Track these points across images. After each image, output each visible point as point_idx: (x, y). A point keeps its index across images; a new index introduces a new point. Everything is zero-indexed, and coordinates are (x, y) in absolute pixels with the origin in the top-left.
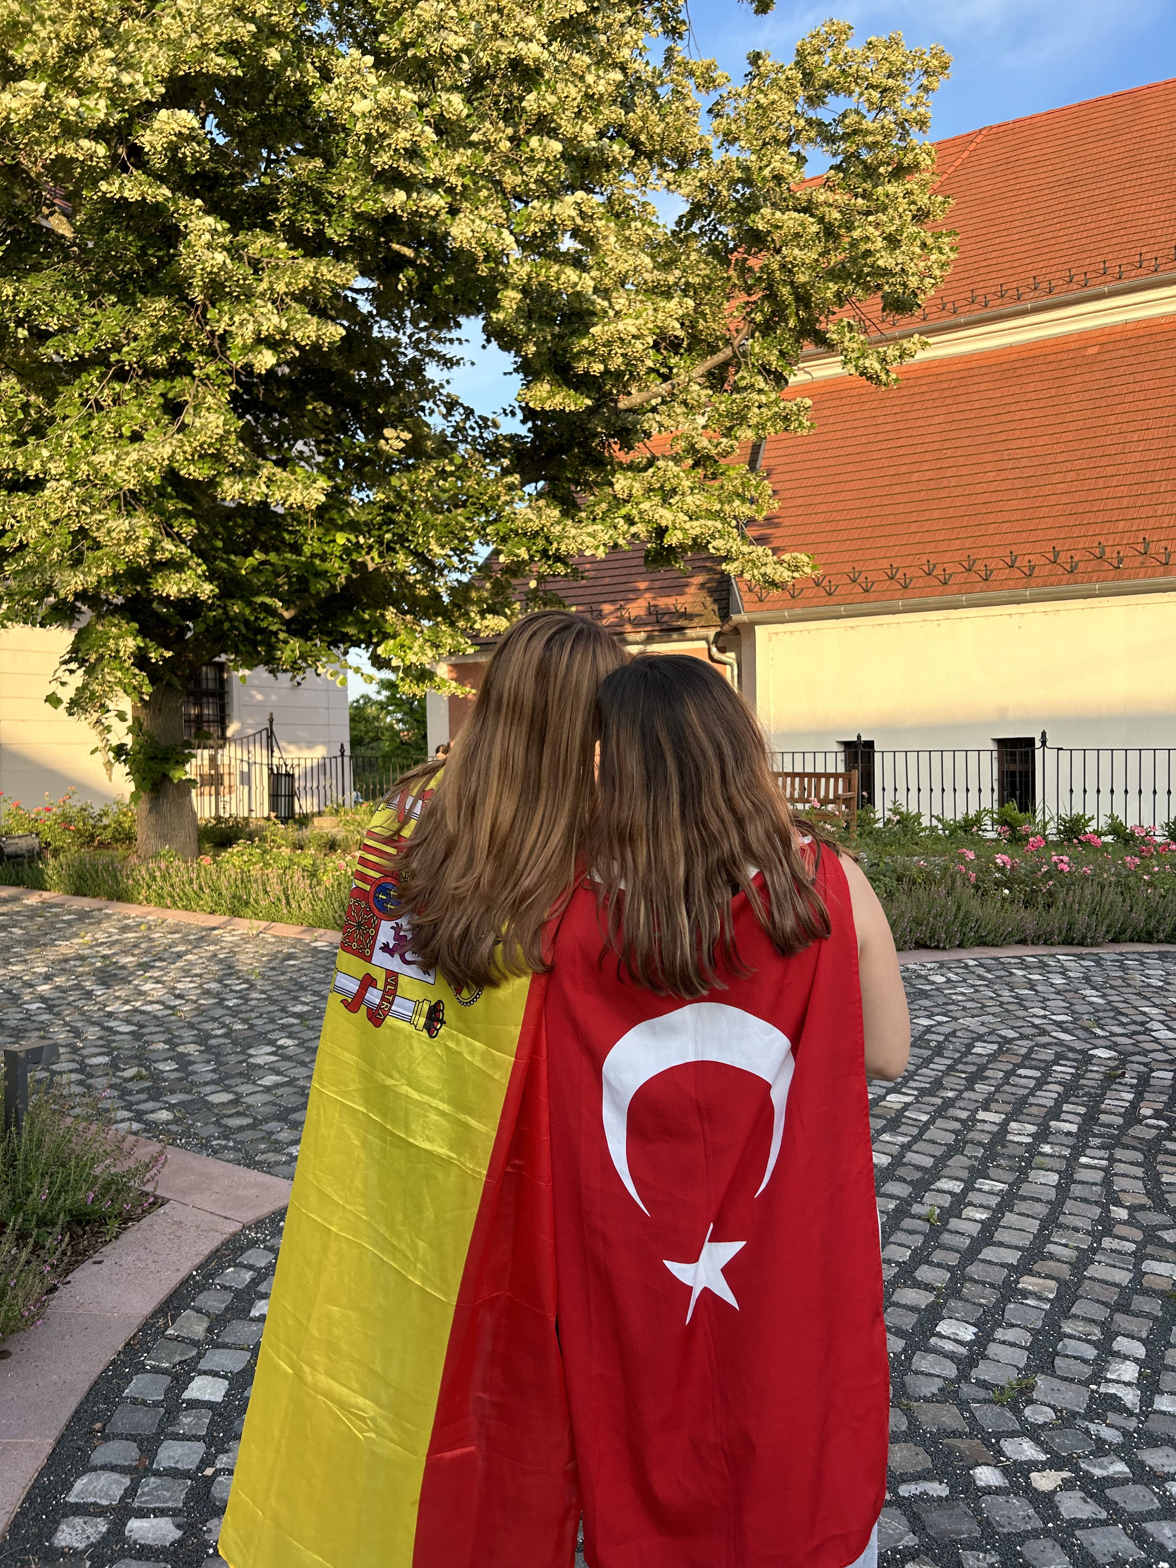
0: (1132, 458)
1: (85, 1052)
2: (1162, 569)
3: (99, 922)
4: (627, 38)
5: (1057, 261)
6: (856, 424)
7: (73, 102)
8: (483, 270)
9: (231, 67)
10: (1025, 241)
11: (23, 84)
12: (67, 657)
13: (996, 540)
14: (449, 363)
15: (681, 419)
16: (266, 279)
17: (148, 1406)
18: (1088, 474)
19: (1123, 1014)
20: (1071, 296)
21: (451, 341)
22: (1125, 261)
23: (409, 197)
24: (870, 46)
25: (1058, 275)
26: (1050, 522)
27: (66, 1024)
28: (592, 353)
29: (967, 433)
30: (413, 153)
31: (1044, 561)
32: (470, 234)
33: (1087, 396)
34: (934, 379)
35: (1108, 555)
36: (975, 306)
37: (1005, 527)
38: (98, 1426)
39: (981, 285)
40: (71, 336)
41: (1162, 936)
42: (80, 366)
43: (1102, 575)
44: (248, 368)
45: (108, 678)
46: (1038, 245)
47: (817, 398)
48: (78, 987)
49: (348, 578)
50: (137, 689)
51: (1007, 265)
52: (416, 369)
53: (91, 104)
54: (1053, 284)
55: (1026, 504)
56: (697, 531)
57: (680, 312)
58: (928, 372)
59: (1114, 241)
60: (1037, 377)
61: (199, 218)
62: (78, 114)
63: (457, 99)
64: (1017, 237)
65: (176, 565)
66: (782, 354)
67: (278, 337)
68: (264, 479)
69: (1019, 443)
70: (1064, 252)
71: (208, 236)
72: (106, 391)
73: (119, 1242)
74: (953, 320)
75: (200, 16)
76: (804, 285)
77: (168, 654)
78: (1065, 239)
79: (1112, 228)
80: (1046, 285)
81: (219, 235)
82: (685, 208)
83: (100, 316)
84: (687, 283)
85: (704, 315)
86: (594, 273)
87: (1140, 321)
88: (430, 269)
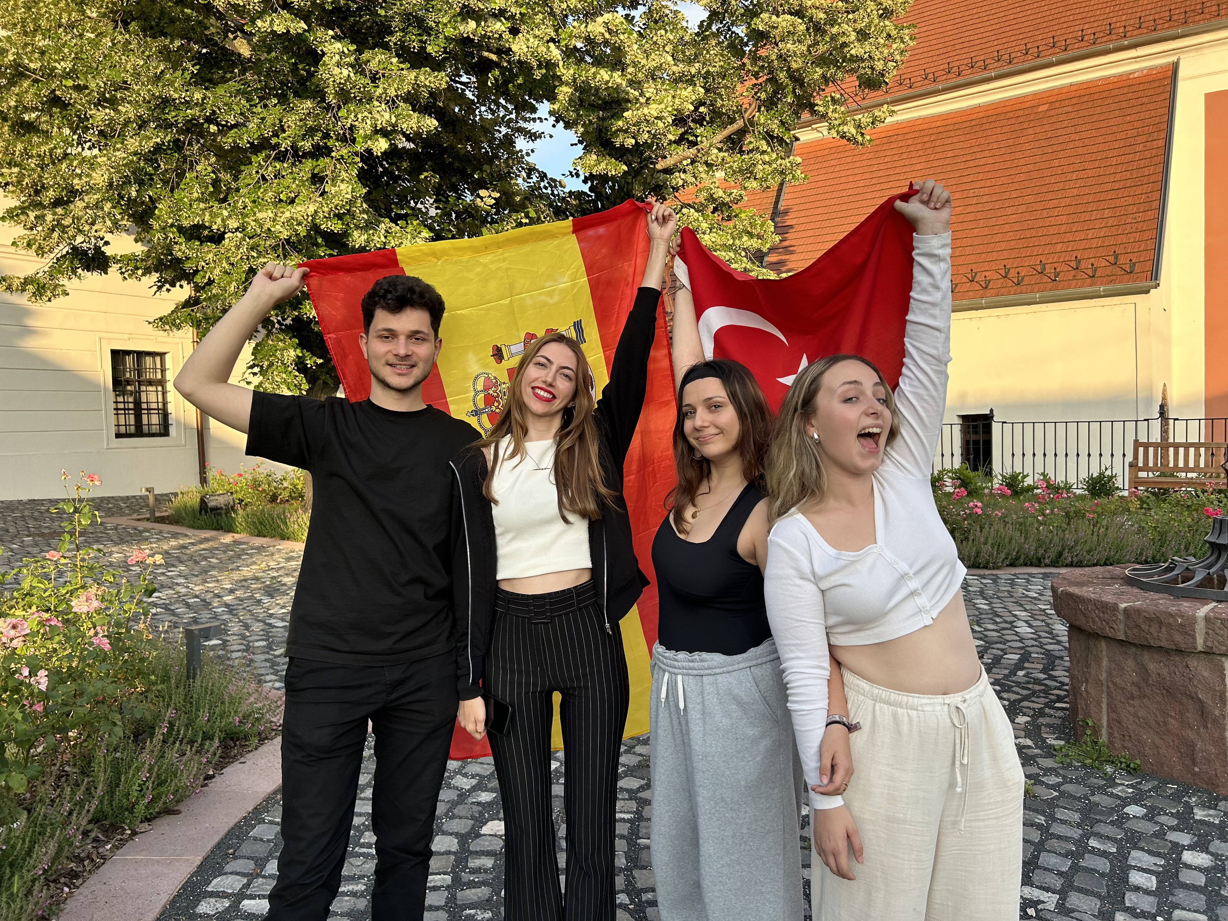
0: (1070, 193)
1: (250, 639)
2: (1089, 280)
3: (272, 555)
5: (1016, 37)
6: (856, 171)
8: (538, 74)
12: (251, 363)
13: (960, 261)
14: (533, 136)
15: (703, 175)
16: (381, 86)
17: (264, 841)
18: (1035, 207)
19: (999, 616)
20: (1026, 65)
21: (534, 120)
22: (1070, 36)
23: (478, 25)
25: (1017, 49)
26: (1003, 245)
27: (240, 621)
28: (626, 131)
29: (941, 176)
31: (998, 276)
32: (526, 50)
33: (1037, 144)
34: (917, 134)
35: (1047, 270)
36: (951, 76)
37: (968, 250)
38: (231, 851)
39: (956, 58)
40: (245, 129)
41: (1047, 561)
43: (1042, 286)
44: (369, 151)
45: (277, 379)
46: (1002, 25)
47: (805, 157)
48: (251, 597)
50: (298, 387)
51: (978, 42)
52: (508, 142)
54: (1013, 56)
55: (986, 231)
57: (694, 98)
58: (913, 129)
59: (1062, 20)
60: (998, 130)
61: (331, 44)
64: (986, 19)
66: (782, 123)
67: (389, 129)
68: (383, 232)
69: (983, 184)
70: (1023, 30)
71: (337, 57)
72: (270, 168)
73: (257, 752)
74: (932, 87)
76: (798, 70)
77: (320, 361)
78: (1024, 19)
79: (1061, 9)
80: (1007, 57)
81: (346, 56)
82: (705, 15)
83: (265, 114)
84: (708, 72)
85: (720, 95)
86: (630, 70)
87: (1082, 83)
88: (510, 70)
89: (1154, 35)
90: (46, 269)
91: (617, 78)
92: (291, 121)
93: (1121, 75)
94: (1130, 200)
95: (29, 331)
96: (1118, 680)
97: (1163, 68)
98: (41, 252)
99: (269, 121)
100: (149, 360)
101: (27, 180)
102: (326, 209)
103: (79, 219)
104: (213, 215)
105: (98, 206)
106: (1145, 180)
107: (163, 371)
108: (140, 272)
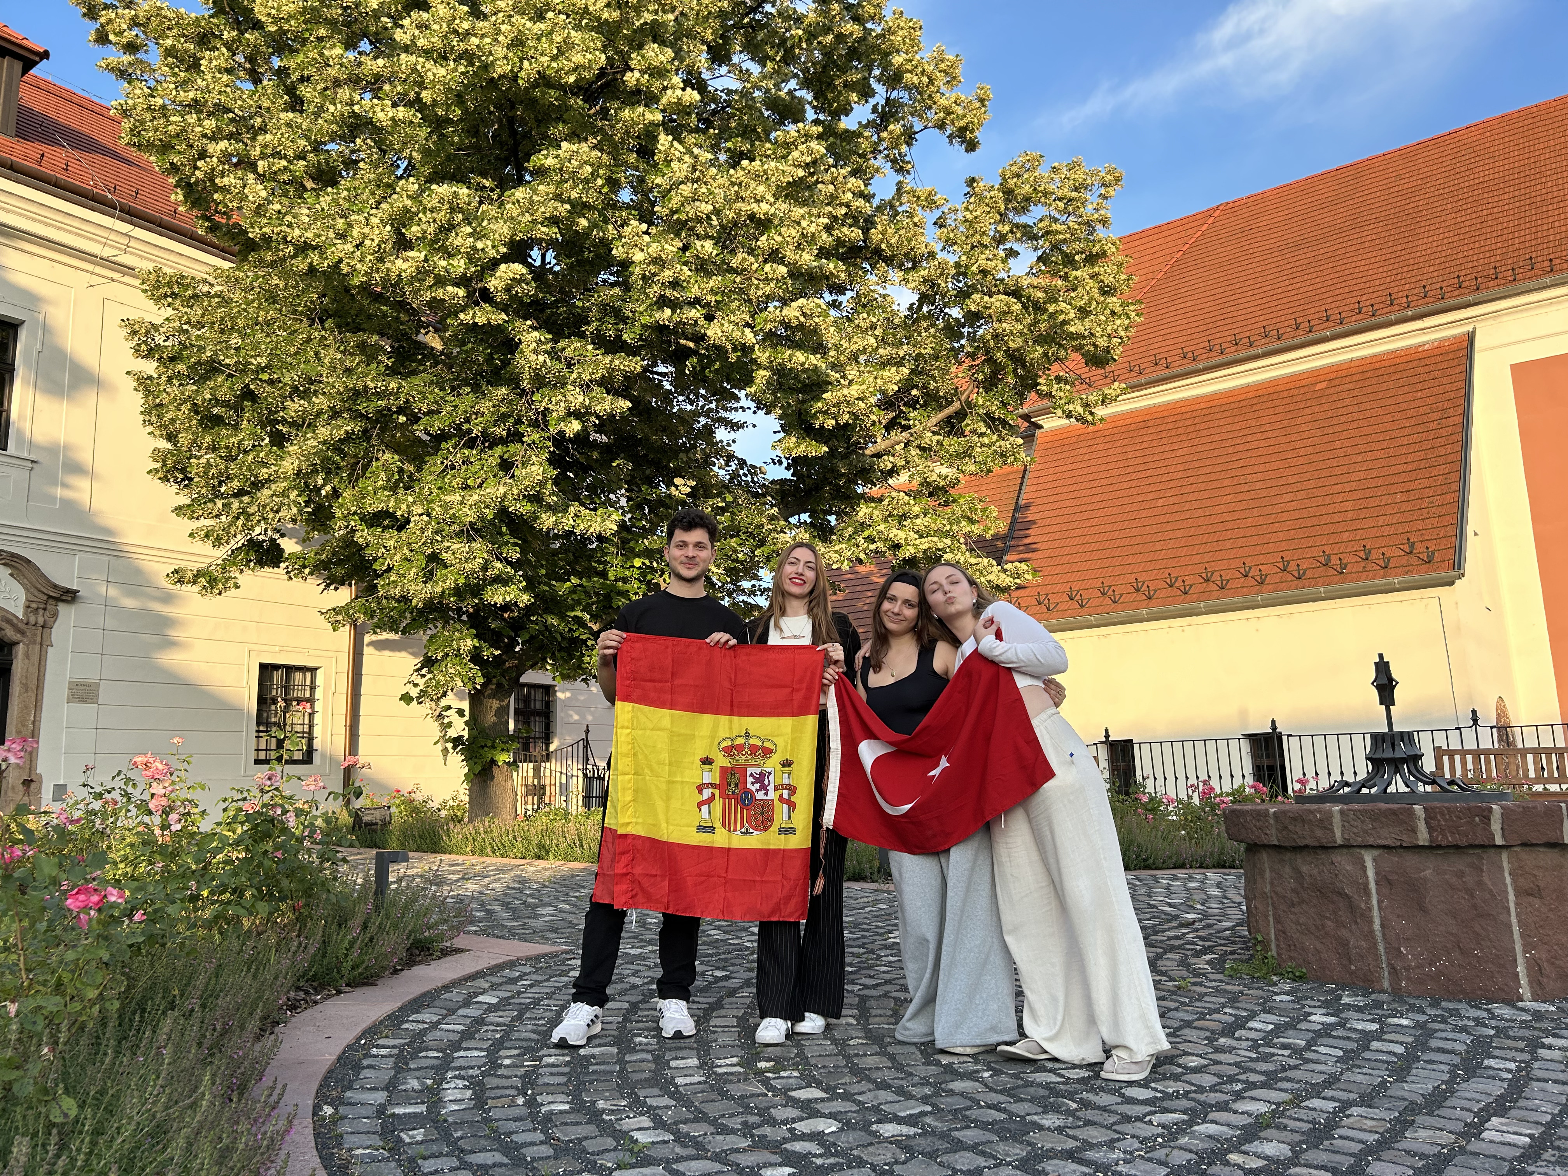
0: (1355, 477)
2: (1382, 572)
4: (849, 185)
5: (1286, 312)
7: (443, 263)
8: (733, 358)
9: (554, 232)
10: (1257, 297)
11: (410, 254)
13: (1233, 554)
14: (735, 426)
16: (576, 371)
18: (1317, 492)
20: (1297, 341)
21: (736, 409)
22: (1345, 308)
23: (674, 312)
24: (1055, 170)
25: (1286, 324)
26: (1281, 536)
28: (826, 413)
29: (1208, 462)
30: (675, 284)
31: (1275, 570)
32: (721, 334)
33: (1316, 425)
34: (1179, 417)
35: (1333, 562)
36: (1212, 354)
37: (1240, 542)
39: (1218, 335)
40: (436, 416)
42: (441, 437)
43: (1327, 579)
44: (561, 433)
45: (450, 671)
46: (1269, 299)
49: (644, 595)
50: (472, 679)
51: (1241, 318)
52: (708, 432)
53: (455, 263)
54: (1282, 331)
55: (1260, 521)
56: (925, 546)
57: (898, 378)
58: (1174, 412)
59: (1337, 292)
60: (1271, 411)
61: (529, 333)
62: (446, 271)
63: (708, 245)
65: (502, 580)
66: (1004, 404)
67: (583, 411)
68: (572, 515)
69: (1256, 469)
70: (1290, 304)
71: (534, 345)
72: (458, 455)
73: (440, 960)
74: (1192, 367)
75: (531, 201)
76: (1018, 350)
77: (497, 653)
79: (1335, 281)
80: (1275, 332)
81: (543, 343)
82: (915, 298)
83: (457, 402)
84: (919, 355)
85: (933, 378)
86: (832, 353)
87: (1364, 358)
88: (708, 357)
89: (1441, 304)
90: (220, 562)
91: (814, 360)
92: (485, 406)
93: (1409, 348)
94: (1425, 483)
96: (1279, 889)
97: (1457, 339)
98: (218, 542)
99: (461, 409)
100: (298, 676)
101: (213, 471)
102: (515, 491)
103: (264, 507)
104: (398, 502)
105: (284, 494)
106: (1442, 460)
107: (313, 688)
108: (307, 571)
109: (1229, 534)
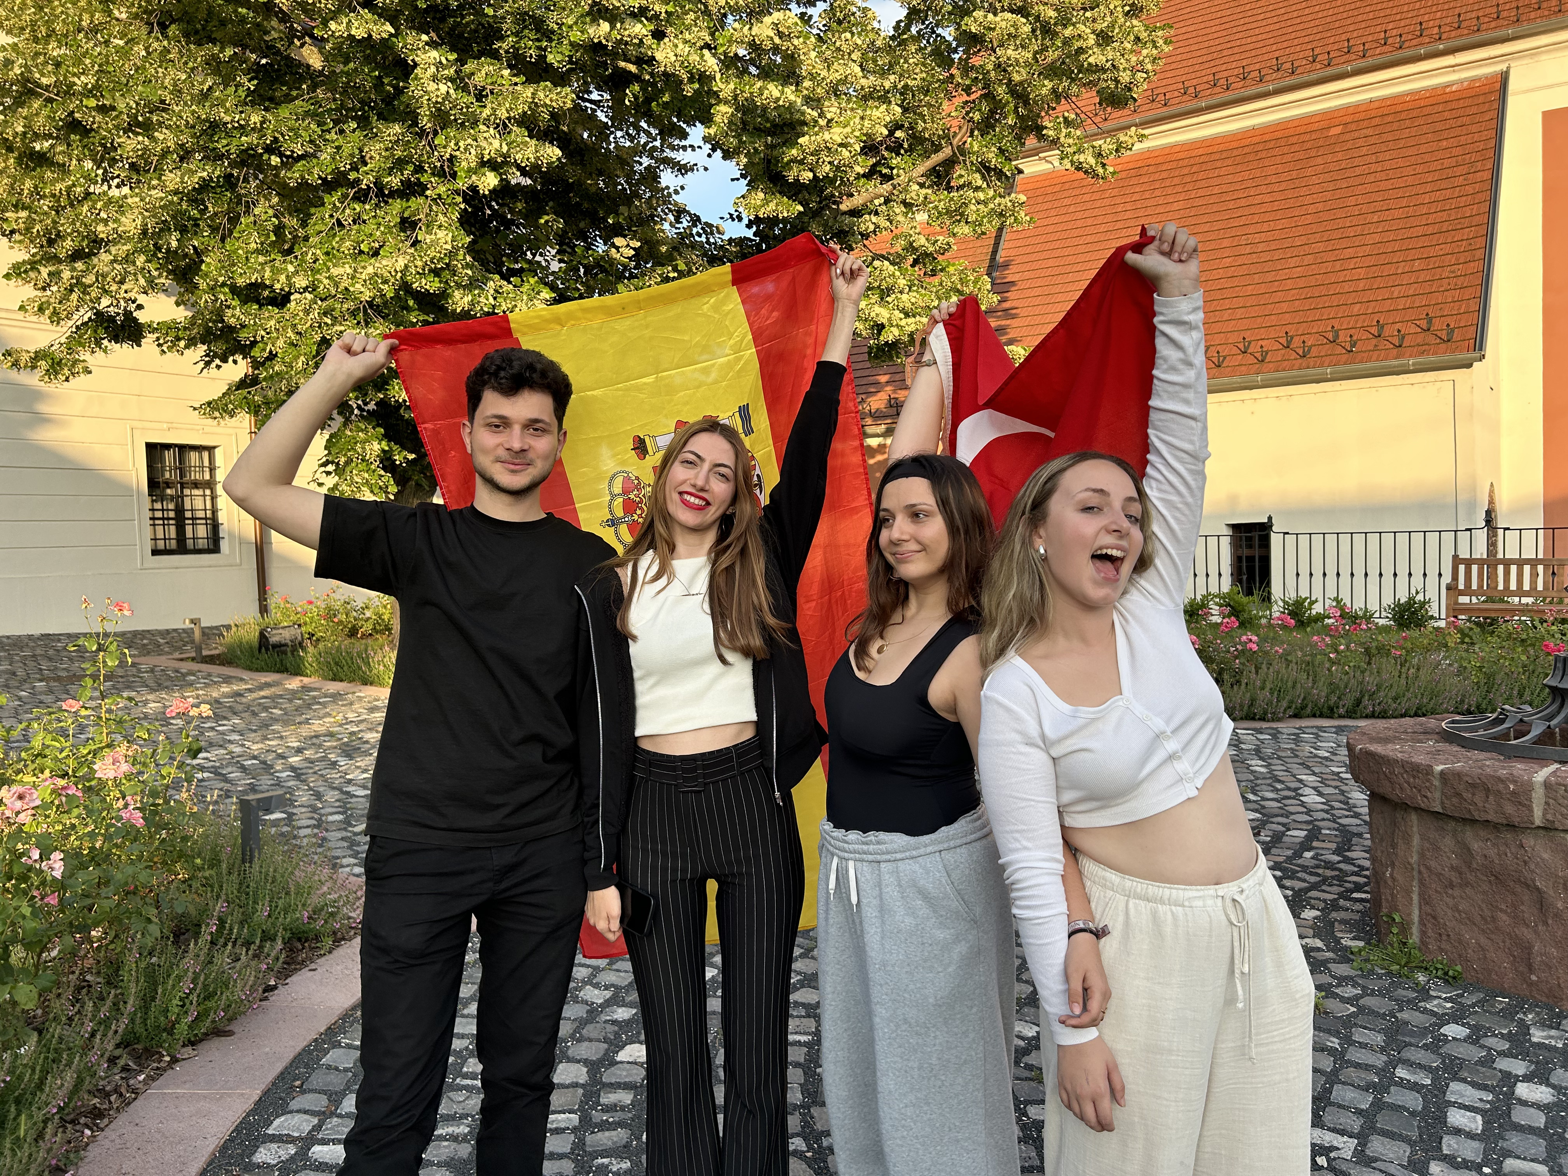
0: (1370, 240)
1: (322, 811)
2: (1395, 351)
3: (351, 704)
5: (1301, 40)
6: (1096, 212)
8: (689, 90)
10: (1270, 21)
12: (324, 459)
13: (1231, 326)
14: (683, 169)
15: (900, 218)
16: (489, 106)
17: (340, 1071)
18: (1326, 257)
19: (1280, 781)
20: (1314, 76)
21: (684, 148)
22: (1370, 38)
23: (613, 27)
25: (1301, 55)
26: (1285, 307)
27: (310, 789)
28: (801, 162)
31: (1278, 346)
32: (673, 58)
33: (1328, 177)
34: (1174, 165)
35: (1341, 338)
36: (1217, 90)
37: (1239, 313)
38: (298, 1083)
39: (1224, 67)
40: (315, 161)
41: (1342, 711)
42: (329, 186)
43: (1334, 359)
44: (474, 189)
45: (356, 479)
46: (1283, 24)
47: (1030, 194)
48: (324, 759)
50: (383, 490)
51: (1252, 46)
52: (651, 177)
54: (1296, 64)
55: (1263, 289)
56: (912, 328)
57: (888, 119)
58: (1169, 158)
59: (1360, 18)
60: (1278, 160)
61: (425, 52)
66: (1001, 151)
67: (499, 160)
68: (492, 291)
69: (1258, 228)
70: (1309, 31)
71: (433, 69)
72: (348, 211)
73: (331, 956)
74: (1194, 104)
76: (1021, 83)
77: (412, 456)
78: (1310, 17)
79: (1357, 5)
80: (1289, 65)
81: (445, 67)
82: (902, 13)
83: (341, 142)
84: (906, 86)
85: (922, 116)
86: (807, 83)
87: (1384, 99)
88: (654, 85)
89: (1477, 37)
90: (63, 340)
91: (790, 94)
92: (375, 151)
93: (1435, 88)
94: (1447, 248)
95: (42, 420)
96: (1433, 864)
97: (1489, 79)
98: (56, 318)
99: (346, 150)
100: (194, 456)
101: (38, 227)
102: (419, 263)
103: (104, 276)
104: (276, 271)
105: (128, 259)
106: (1466, 223)
107: (212, 469)
108: (182, 344)
109: (1227, 304)
